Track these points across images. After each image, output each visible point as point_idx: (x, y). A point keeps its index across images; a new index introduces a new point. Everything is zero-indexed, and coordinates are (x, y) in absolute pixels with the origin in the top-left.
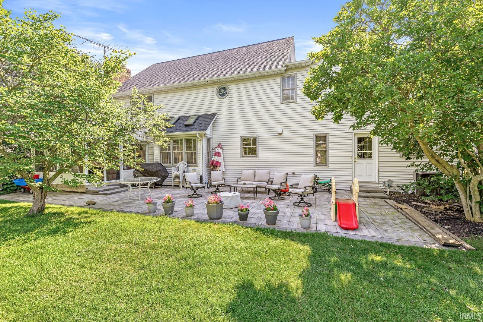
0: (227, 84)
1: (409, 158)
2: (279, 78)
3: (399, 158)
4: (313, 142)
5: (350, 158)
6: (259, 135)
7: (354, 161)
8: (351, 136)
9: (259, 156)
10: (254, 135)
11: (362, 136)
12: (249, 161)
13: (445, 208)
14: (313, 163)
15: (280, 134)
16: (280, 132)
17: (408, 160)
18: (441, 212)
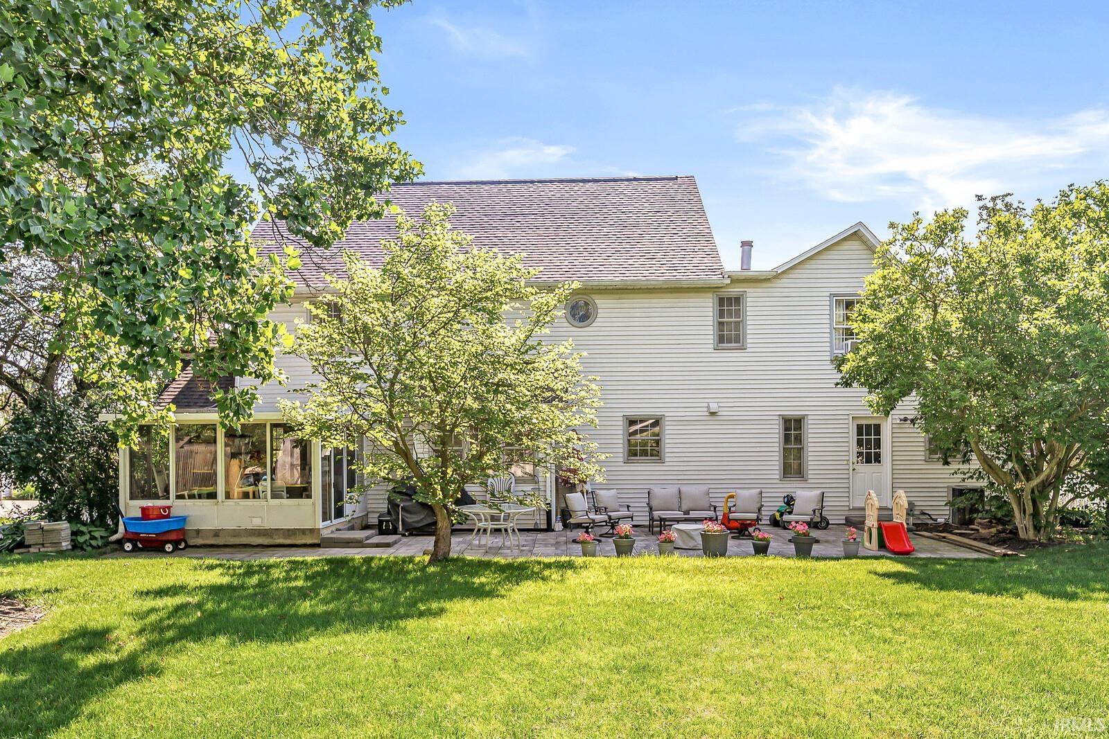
0: (593, 296)
1: (947, 463)
2: (710, 295)
3: (923, 462)
4: (777, 431)
5: (846, 462)
6: (666, 414)
7: (851, 469)
8: (846, 421)
9: (667, 459)
10: (657, 412)
11: (864, 422)
12: (644, 470)
13: (997, 530)
14: (777, 472)
15: (713, 414)
16: (714, 407)
17: (946, 467)
18: (993, 536)
